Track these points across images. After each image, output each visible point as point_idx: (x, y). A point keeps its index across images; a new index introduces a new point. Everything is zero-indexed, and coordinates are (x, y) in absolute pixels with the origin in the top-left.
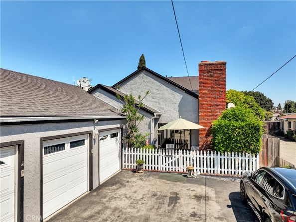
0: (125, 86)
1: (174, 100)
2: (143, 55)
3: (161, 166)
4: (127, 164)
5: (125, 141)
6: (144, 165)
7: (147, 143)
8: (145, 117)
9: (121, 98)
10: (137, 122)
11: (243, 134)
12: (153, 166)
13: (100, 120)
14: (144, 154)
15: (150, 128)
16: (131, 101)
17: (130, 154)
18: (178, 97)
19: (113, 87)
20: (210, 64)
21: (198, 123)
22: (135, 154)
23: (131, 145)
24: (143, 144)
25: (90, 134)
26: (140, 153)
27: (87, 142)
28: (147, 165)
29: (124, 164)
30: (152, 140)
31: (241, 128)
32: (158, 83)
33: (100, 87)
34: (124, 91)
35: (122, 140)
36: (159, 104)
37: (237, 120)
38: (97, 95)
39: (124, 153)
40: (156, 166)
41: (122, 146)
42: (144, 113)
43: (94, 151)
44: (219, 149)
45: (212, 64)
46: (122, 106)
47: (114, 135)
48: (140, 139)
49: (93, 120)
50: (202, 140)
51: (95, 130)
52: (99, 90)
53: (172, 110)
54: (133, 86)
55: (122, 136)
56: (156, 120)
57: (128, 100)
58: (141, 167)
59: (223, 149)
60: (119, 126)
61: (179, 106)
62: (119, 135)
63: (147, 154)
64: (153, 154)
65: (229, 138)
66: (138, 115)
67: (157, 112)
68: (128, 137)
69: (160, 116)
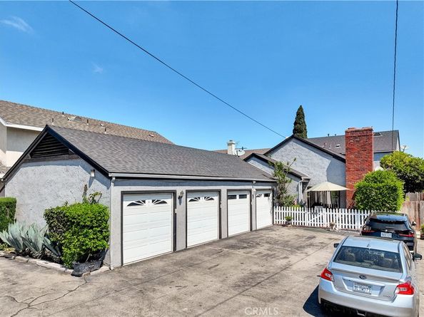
0: (276, 153)
1: (323, 165)
2: (301, 106)
3: (307, 222)
4: (277, 220)
5: (276, 200)
6: (292, 221)
7: (296, 203)
8: (293, 181)
9: (272, 165)
10: (287, 185)
11: (380, 194)
12: (300, 222)
13: (257, 182)
14: (293, 212)
15: (298, 190)
16: (280, 167)
17: (280, 211)
18: (326, 162)
19: (264, 155)
20: (356, 131)
21: (345, 187)
22: (285, 211)
23: (281, 205)
24: (291, 204)
25: (250, 191)
26: (288, 211)
27: (248, 196)
28: (295, 221)
29: (275, 220)
30: (300, 201)
31: (379, 188)
32: (307, 150)
33: (254, 156)
34: (275, 157)
35: (273, 199)
36: (308, 169)
37: (375, 182)
38: (252, 162)
39: (275, 211)
40: (303, 222)
41: (274, 205)
42: (293, 177)
43: (253, 203)
44: (359, 207)
45: (358, 131)
46: (273, 171)
47: (267, 195)
48: (289, 200)
49: (252, 181)
50: (349, 201)
51: (254, 188)
52: (254, 158)
53: (321, 174)
54: (283, 154)
55: (273, 196)
56: (304, 184)
57: (278, 166)
58: (290, 222)
59: (362, 207)
60: (270, 187)
61: (327, 171)
62: (271, 195)
63: (295, 212)
64: (300, 212)
65: (368, 197)
66: (287, 178)
67: (305, 176)
68: (279, 198)
69: (309, 180)
